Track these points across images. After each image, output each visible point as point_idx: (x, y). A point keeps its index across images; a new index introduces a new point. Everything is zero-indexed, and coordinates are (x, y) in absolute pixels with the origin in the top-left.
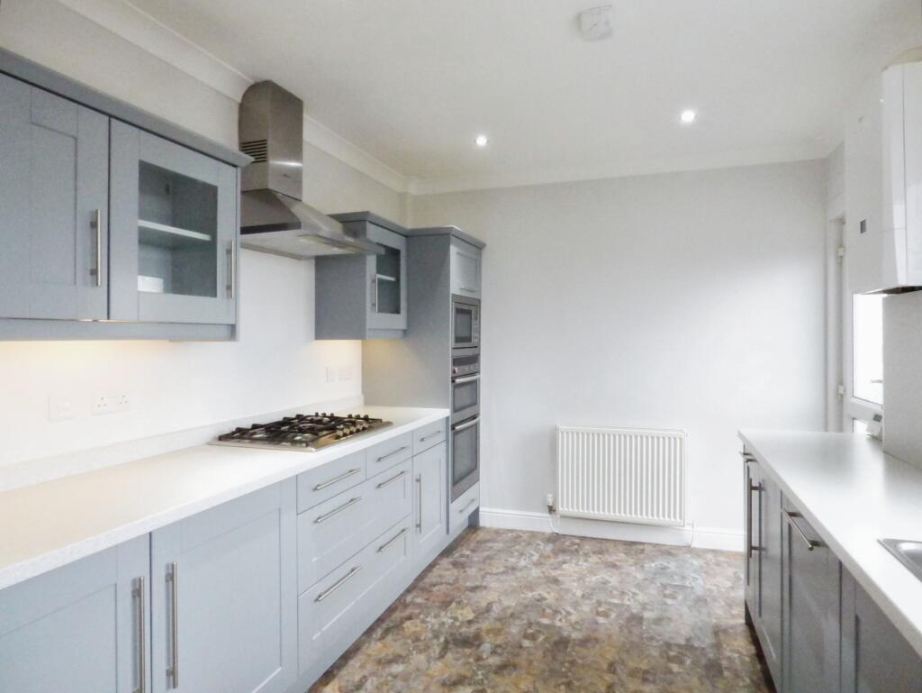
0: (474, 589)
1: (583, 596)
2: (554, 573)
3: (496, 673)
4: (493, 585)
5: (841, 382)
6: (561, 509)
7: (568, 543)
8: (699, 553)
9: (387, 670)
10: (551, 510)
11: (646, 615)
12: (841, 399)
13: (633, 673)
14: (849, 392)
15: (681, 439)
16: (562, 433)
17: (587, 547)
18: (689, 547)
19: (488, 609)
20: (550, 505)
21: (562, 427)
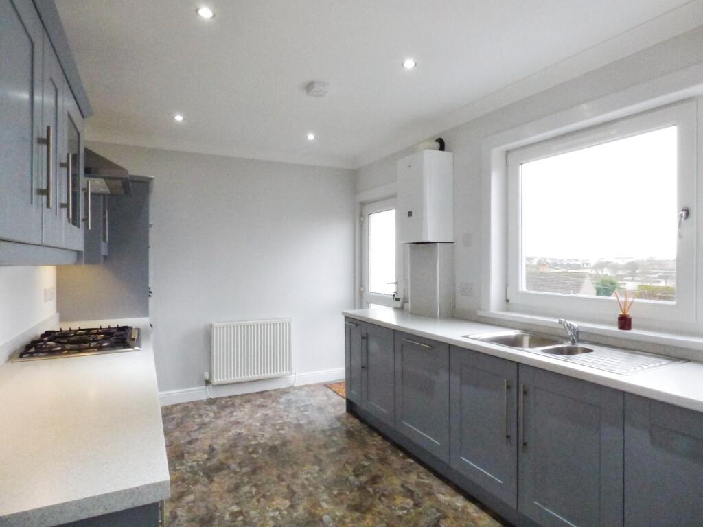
0: (190, 442)
1: (261, 425)
2: (233, 419)
3: (253, 475)
4: (200, 436)
5: (361, 285)
6: (216, 381)
7: (223, 402)
8: (301, 388)
9: (184, 501)
10: (208, 382)
11: (302, 422)
12: (361, 294)
13: (320, 447)
14: (366, 289)
15: (289, 323)
16: (216, 328)
17: (237, 401)
18: (292, 386)
19: (212, 449)
20: (208, 379)
21: (215, 324)
